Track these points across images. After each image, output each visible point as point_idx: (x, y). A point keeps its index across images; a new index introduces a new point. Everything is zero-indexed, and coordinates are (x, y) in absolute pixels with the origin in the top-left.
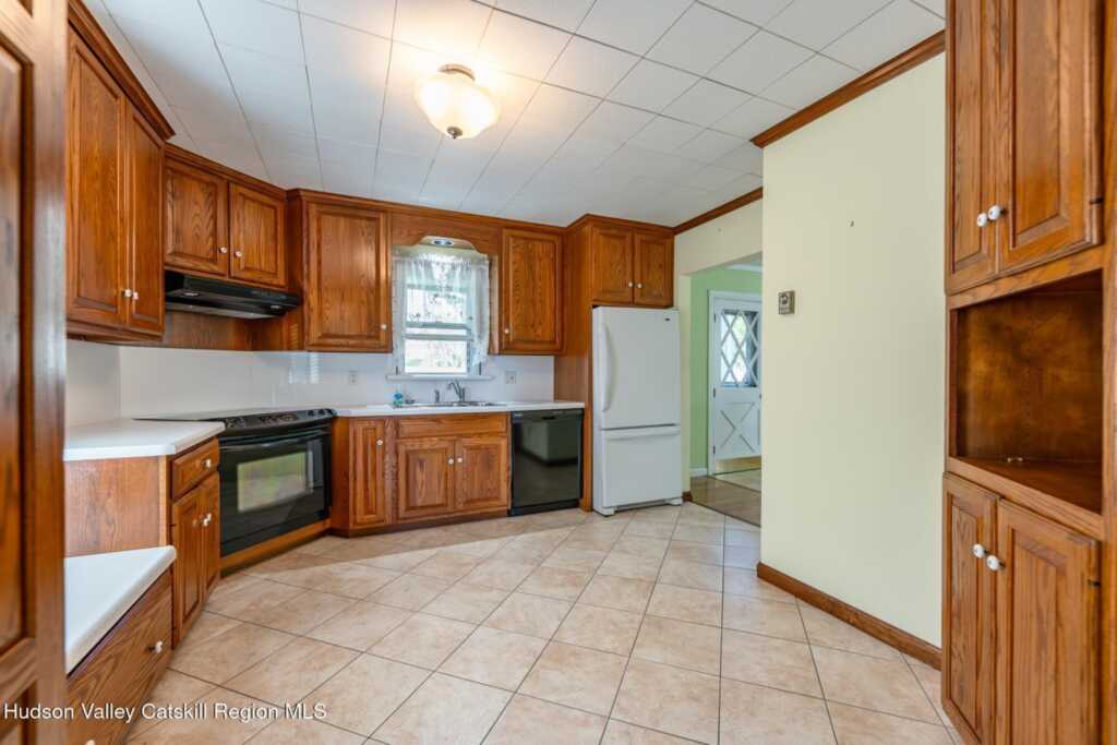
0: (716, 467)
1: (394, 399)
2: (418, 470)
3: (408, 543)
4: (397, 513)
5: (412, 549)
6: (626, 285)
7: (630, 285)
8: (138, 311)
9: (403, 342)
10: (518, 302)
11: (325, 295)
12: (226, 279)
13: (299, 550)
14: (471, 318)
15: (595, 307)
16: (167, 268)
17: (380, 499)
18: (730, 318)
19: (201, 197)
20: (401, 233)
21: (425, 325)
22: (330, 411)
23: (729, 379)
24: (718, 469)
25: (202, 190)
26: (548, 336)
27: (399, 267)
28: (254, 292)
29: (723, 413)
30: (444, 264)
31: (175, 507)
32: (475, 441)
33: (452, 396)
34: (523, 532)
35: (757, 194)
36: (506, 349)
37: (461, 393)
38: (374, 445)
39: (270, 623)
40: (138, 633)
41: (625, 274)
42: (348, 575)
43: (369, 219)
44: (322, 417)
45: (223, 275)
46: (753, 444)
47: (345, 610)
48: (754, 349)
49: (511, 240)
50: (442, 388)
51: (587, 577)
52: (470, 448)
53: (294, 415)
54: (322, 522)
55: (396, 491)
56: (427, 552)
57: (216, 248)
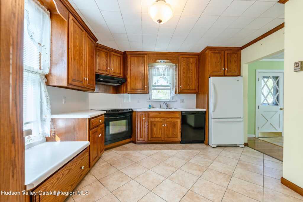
0: (258, 134)
1: (149, 107)
2: (154, 127)
3: (151, 148)
4: (148, 139)
5: (152, 149)
6: (221, 69)
7: (223, 69)
8: (88, 83)
9: (151, 91)
10: (184, 77)
11: (131, 78)
12: (110, 75)
13: (124, 146)
14: (170, 83)
15: (210, 77)
16: (96, 73)
17: (144, 134)
18: (266, 80)
19: (104, 55)
20: (151, 60)
21: (157, 86)
22: (132, 109)
23: (265, 102)
24: (260, 136)
25: (104, 54)
26: (194, 88)
27: (151, 70)
28: (115, 78)
29: (262, 115)
30: (162, 68)
31: (91, 132)
32: (170, 120)
33: (165, 106)
34: (184, 149)
35: (282, 26)
36: (180, 92)
37: (167, 106)
38: (142, 119)
39: (113, 165)
40: (77, 164)
41: (221, 65)
42: (134, 155)
43: (142, 57)
44: (130, 111)
45: (109, 75)
46: (277, 127)
47: (131, 165)
48: (277, 91)
49: (182, 58)
50: (162, 104)
51: (205, 169)
52: (169, 122)
53: (123, 110)
54: (130, 139)
55: (148, 132)
56: (155, 151)
57: (107, 68)
